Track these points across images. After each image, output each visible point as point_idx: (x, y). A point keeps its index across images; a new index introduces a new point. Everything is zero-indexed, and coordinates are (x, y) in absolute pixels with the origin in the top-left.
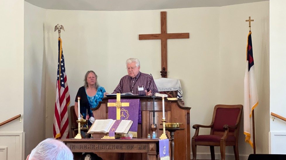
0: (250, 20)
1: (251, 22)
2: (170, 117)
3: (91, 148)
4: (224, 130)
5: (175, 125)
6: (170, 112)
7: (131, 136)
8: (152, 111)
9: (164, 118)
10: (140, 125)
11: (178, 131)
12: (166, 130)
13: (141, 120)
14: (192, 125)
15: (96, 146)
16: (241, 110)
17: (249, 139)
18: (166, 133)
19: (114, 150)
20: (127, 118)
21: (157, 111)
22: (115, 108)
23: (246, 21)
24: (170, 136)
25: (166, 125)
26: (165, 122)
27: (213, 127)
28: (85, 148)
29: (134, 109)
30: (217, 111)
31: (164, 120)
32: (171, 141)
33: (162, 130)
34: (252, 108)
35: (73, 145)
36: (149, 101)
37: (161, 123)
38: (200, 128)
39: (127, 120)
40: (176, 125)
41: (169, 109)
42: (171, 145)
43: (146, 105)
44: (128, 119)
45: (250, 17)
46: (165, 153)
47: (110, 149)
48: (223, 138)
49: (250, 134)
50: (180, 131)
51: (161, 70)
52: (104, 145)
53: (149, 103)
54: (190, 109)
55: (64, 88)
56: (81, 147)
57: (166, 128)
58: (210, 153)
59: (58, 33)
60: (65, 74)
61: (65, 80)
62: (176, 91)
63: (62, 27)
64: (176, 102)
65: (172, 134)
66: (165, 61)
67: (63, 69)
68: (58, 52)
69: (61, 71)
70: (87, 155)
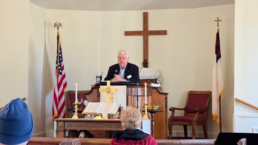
0: (218, 21)
1: (219, 22)
2: (151, 101)
3: (86, 126)
4: (195, 112)
6: (151, 96)
8: (136, 96)
9: (146, 102)
11: (157, 112)
12: (147, 112)
14: (168, 108)
15: (90, 125)
16: (210, 95)
17: (216, 119)
18: (147, 114)
19: (105, 128)
21: (140, 96)
23: (215, 21)
24: (150, 118)
25: (148, 108)
26: (147, 105)
27: (185, 109)
28: (81, 127)
30: (190, 96)
31: (146, 104)
32: (152, 121)
33: (144, 111)
34: (219, 93)
35: (70, 124)
36: (134, 88)
37: (143, 106)
38: (175, 110)
40: (156, 108)
41: (150, 94)
42: (152, 124)
45: (218, 18)
47: (102, 127)
48: (194, 119)
49: (217, 116)
50: (159, 112)
51: (143, 62)
52: (96, 124)
53: (133, 89)
54: (167, 95)
55: (62, 75)
56: (77, 125)
57: (148, 110)
58: (183, 132)
59: (57, 30)
60: (62, 63)
61: (62, 68)
62: (155, 79)
63: (60, 25)
64: (156, 88)
65: (153, 115)
66: (146, 53)
67: (61, 59)
68: (57, 45)
69: (59, 61)
70: (81, 132)
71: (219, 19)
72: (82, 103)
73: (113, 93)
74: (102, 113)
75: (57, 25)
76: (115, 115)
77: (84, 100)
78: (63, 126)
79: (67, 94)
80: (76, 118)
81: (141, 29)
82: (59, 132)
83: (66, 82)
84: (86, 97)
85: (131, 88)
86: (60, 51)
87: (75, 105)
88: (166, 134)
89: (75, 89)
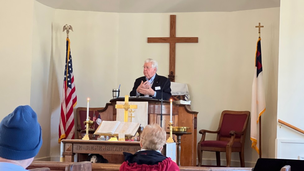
0: (260, 27)
2: (177, 121)
3: (98, 149)
4: (230, 136)
6: (177, 116)
8: (159, 114)
9: (171, 122)
11: (185, 135)
12: (173, 134)
14: (198, 130)
15: (103, 148)
16: (248, 116)
17: (255, 145)
18: (173, 136)
19: (121, 152)
21: (164, 115)
23: (256, 27)
24: (176, 140)
25: (173, 129)
26: (172, 125)
27: (218, 132)
28: (92, 149)
30: (224, 116)
33: (168, 133)
34: (259, 114)
35: (80, 146)
36: (157, 105)
37: (168, 126)
38: (207, 133)
40: (183, 130)
41: (176, 113)
42: (178, 149)
43: (154, 107)
45: (260, 24)
48: (229, 144)
49: (256, 140)
50: (186, 135)
51: (168, 74)
52: (110, 147)
53: (156, 106)
54: (197, 114)
55: (71, 88)
56: (88, 148)
57: (173, 132)
58: (215, 159)
59: (66, 34)
60: (72, 75)
61: (72, 80)
62: (183, 96)
63: (71, 28)
64: (184, 106)
65: (179, 138)
66: (173, 65)
67: (70, 69)
68: (66, 52)
69: (68, 72)
70: (93, 157)
71: (261, 25)
72: (94, 122)
73: (132, 110)
74: (118, 134)
76: (134, 136)
77: (97, 118)
78: (72, 148)
79: (77, 111)
80: (87, 139)
81: (167, 35)
82: (66, 156)
83: (76, 98)
84: (100, 115)
85: (154, 105)
86: (70, 59)
87: (86, 124)
88: (195, 161)
89: (87, 106)
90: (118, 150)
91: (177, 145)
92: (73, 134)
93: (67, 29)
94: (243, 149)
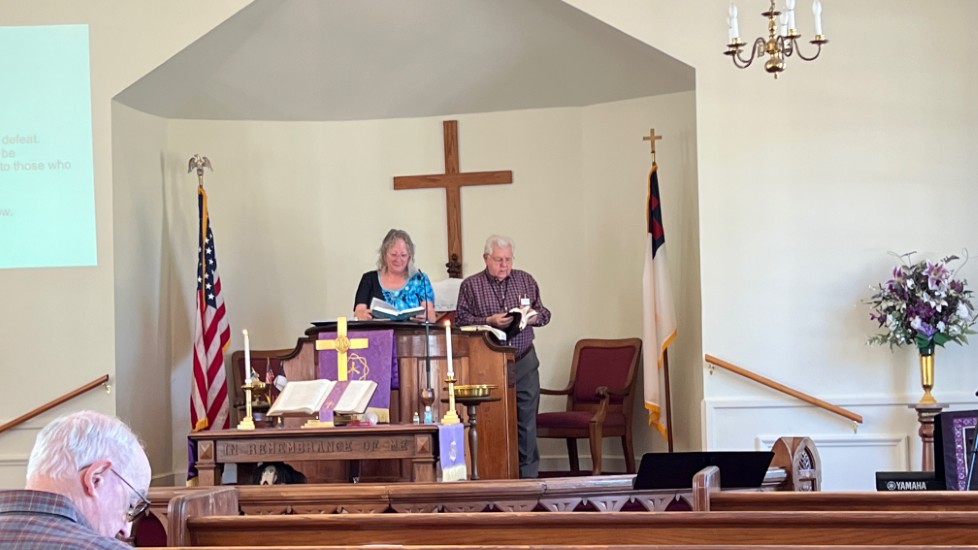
0: (652, 138)
1: (656, 142)
2: (468, 370)
3: (277, 451)
4: (598, 398)
5: (478, 389)
6: (467, 359)
7: (374, 420)
8: (423, 358)
9: (451, 374)
10: (396, 392)
11: (486, 403)
12: (456, 402)
13: (397, 380)
15: (288, 446)
16: (638, 350)
17: (658, 419)
18: (456, 409)
19: (334, 454)
20: (365, 375)
21: (435, 358)
22: (333, 353)
23: (645, 139)
24: (466, 418)
25: (456, 391)
26: (454, 382)
27: (570, 392)
28: (263, 452)
29: (379, 354)
30: (581, 353)
31: (452, 379)
32: (472, 426)
33: (447, 401)
34: (662, 345)
35: (233, 446)
36: (418, 334)
37: (445, 385)
39: (364, 382)
41: (462, 352)
42: (470, 437)
43: (410, 343)
44: (367, 379)
45: (652, 131)
46: (453, 458)
47: (323, 452)
48: (595, 419)
49: (659, 408)
50: (490, 403)
51: (447, 261)
52: (306, 443)
53: (416, 339)
55: (214, 306)
56: (253, 448)
57: (456, 397)
58: (567, 456)
59: (197, 178)
60: (216, 275)
61: (216, 289)
63: (206, 163)
64: (481, 334)
65: (472, 411)
66: (457, 239)
67: (211, 262)
69: (206, 268)
70: (266, 469)
71: (656, 134)
72: (267, 385)
75: (196, 165)
76: (364, 414)
77: (276, 376)
78: (213, 451)
79: (231, 360)
81: (438, 168)
83: (228, 330)
84: (282, 367)
85: (409, 337)
86: (208, 237)
89: (243, 345)
90: (326, 450)
91: (468, 429)
92: (225, 418)
93: (198, 165)
94: (630, 428)
